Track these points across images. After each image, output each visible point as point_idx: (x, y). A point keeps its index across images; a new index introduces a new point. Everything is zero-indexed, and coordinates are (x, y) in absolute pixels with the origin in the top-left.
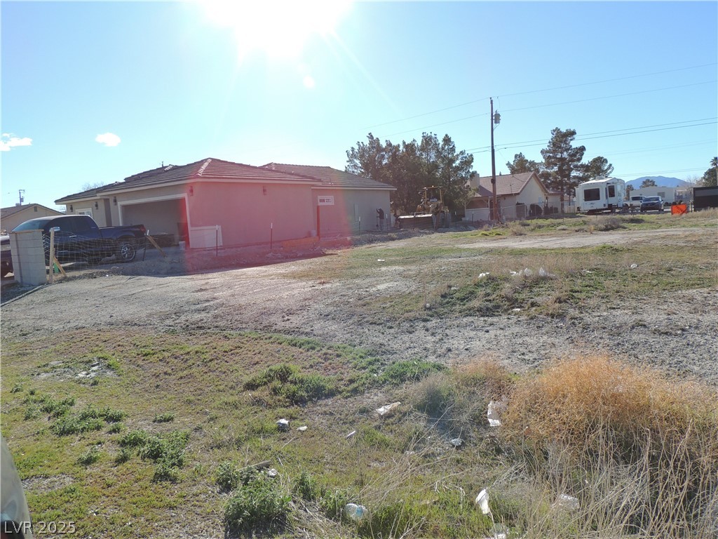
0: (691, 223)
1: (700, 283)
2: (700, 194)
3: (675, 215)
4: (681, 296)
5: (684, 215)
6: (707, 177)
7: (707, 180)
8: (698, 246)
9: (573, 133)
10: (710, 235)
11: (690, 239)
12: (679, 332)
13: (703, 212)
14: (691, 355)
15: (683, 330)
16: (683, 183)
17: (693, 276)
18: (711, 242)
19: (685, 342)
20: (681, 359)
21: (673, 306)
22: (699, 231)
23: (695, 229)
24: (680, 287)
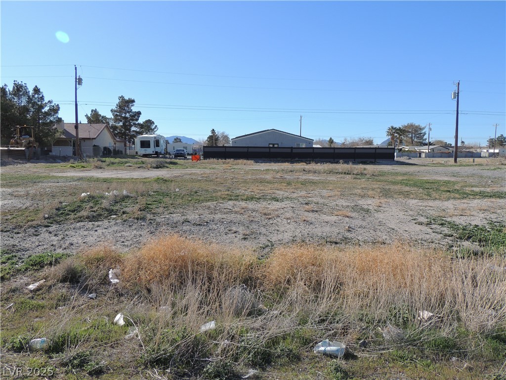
0: (203, 167)
1: (211, 199)
2: (207, 150)
3: (194, 161)
4: (204, 206)
5: (199, 161)
6: (209, 140)
7: (208, 141)
8: (208, 180)
9: (133, 101)
10: (213, 174)
11: (203, 176)
12: (205, 224)
13: (208, 160)
14: (212, 235)
15: (207, 223)
16: (197, 142)
17: (208, 196)
18: (214, 177)
19: (208, 228)
20: (208, 237)
21: (201, 211)
22: (207, 171)
23: (205, 170)
24: (203, 201)
